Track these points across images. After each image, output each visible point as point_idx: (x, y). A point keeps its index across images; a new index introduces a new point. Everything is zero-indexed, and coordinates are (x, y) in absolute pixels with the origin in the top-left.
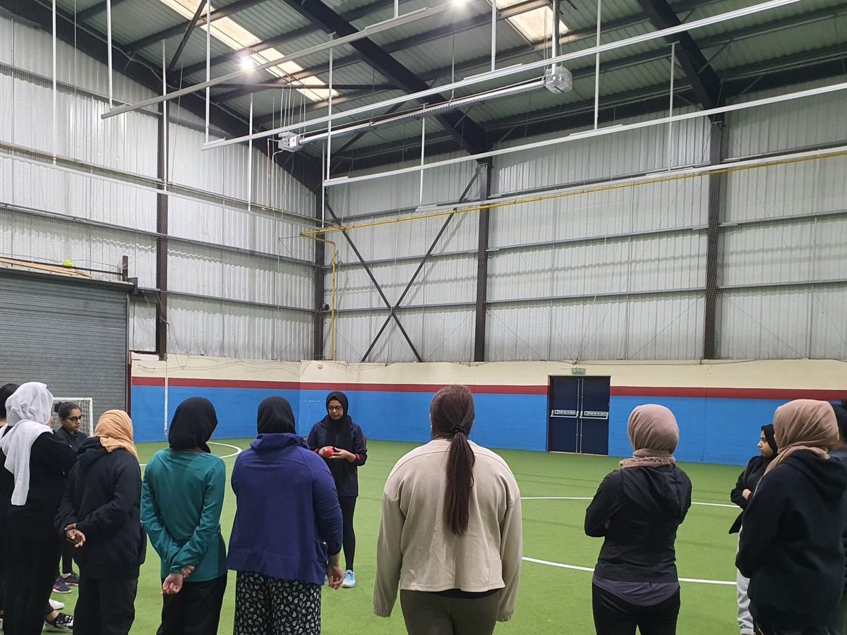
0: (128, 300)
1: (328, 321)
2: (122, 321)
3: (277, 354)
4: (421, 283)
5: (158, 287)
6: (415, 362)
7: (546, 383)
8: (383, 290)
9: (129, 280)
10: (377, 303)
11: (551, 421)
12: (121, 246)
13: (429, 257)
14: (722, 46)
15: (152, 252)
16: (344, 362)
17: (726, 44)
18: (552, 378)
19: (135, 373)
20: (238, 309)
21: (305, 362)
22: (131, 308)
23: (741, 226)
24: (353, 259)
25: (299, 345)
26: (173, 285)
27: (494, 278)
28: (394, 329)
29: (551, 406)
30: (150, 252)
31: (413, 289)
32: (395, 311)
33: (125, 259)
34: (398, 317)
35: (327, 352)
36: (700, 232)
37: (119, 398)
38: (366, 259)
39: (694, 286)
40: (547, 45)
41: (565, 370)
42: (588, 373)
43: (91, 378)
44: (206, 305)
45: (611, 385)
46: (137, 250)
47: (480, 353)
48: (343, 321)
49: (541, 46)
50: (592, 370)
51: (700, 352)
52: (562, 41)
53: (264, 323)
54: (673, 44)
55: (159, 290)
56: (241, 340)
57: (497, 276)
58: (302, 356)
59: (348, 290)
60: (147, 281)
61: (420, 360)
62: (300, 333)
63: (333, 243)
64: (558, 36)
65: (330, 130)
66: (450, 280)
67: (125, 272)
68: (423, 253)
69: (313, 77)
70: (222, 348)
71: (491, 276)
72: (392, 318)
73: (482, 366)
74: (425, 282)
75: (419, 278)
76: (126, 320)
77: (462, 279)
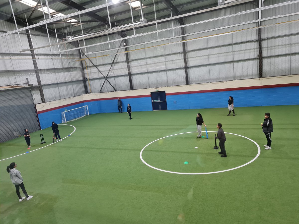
0: (31, 90)
1: (87, 82)
2: (31, 97)
3: (75, 95)
4: (112, 70)
5: (38, 85)
6: (115, 92)
7: (150, 94)
8: (102, 72)
9: (30, 85)
10: (101, 76)
11: (152, 103)
12: (25, 75)
13: (113, 63)
14: (182, 7)
15: (34, 74)
16: (95, 93)
17: (183, 7)
18: (151, 93)
19: (38, 110)
20: (62, 85)
21: (83, 95)
22: (32, 92)
23: (191, 51)
24: (91, 65)
25: (81, 90)
26: (43, 83)
27: (132, 68)
28: (107, 82)
29: (152, 99)
30: (34, 75)
31: (110, 72)
32: (106, 78)
33: (27, 79)
34: (107, 79)
35: (89, 91)
36: (181, 53)
37: (35, 118)
38: (95, 65)
39: (182, 67)
40: (139, 8)
41: (154, 90)
42: (160, 91)
43: (26, 115)
44: (53, 86)
45: (166, 93)
46: (30, 75)
47: (132, 88)
48: (92, 82)
49: (138, 9)
50: (161, 90)
51: (185, 83)
52: (143, 7)
53: (70, 87)
54: (171, 9)
55: (39, 85)
56: (65, 93)
57: (132, 67)
58: (82, 94)
59: (92, 73)
60: (35, 84)
61: (116, 91)
62: (81, 87)
63: (85, 61)
64: (142, 6)
65: (83, 35)
66: (120, 69)
67: (28, 83)
68: (111, 62)
69: (74, 19)
70: (60, 96)
71: (131, 67)
72: (106, 80)
73: (133, 91)
74: (113, 70)
75: (111, 69)
76: (32, 96)
77: (123, 68)
